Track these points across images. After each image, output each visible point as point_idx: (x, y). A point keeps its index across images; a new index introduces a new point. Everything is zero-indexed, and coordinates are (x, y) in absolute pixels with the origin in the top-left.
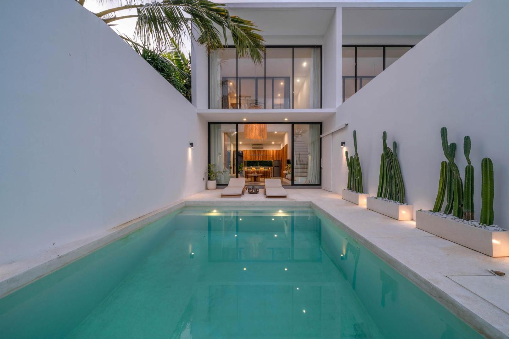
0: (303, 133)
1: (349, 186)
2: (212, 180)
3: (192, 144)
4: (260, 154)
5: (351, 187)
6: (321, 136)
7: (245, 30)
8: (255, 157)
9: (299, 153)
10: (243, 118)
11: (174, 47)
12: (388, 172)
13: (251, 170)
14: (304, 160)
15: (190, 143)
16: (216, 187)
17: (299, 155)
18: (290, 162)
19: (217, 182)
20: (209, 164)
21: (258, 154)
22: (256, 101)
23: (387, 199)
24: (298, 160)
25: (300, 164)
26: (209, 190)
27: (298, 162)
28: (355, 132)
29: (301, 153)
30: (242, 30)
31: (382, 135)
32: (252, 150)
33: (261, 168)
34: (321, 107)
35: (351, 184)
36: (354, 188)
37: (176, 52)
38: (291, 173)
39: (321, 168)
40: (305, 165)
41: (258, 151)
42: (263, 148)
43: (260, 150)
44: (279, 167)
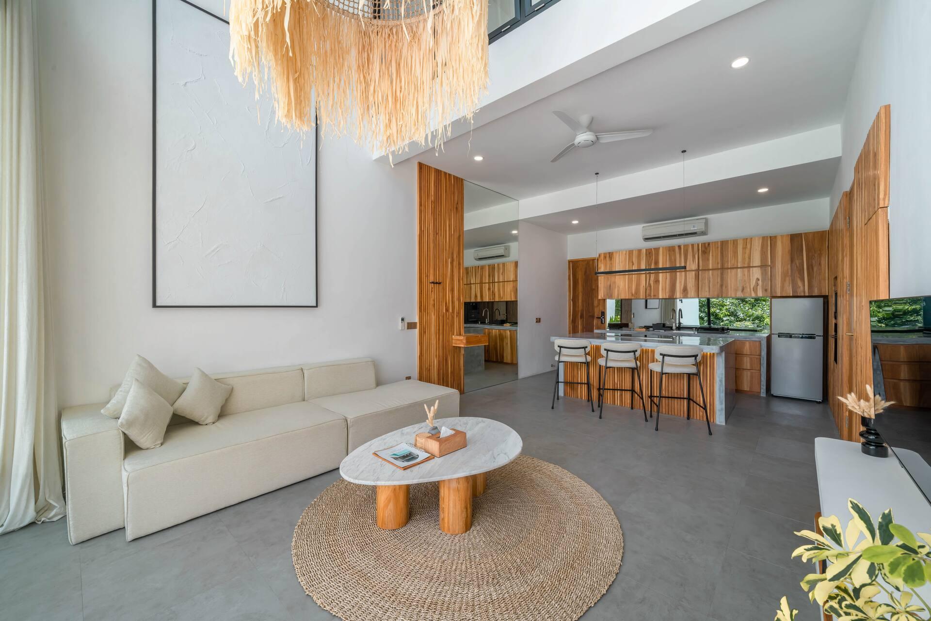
32: (640, 251)
41: (671, 249)
42: (704, 233)
43: (682, 247)
44: (819, 341)
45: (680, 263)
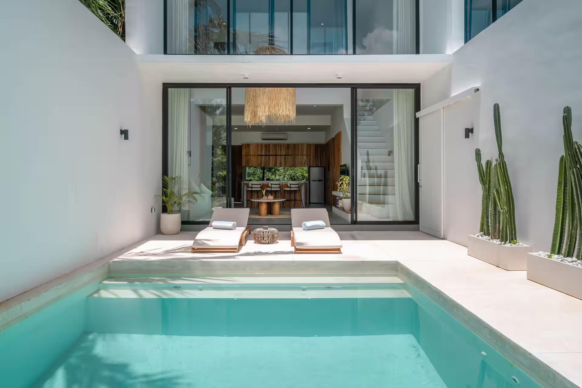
0: (375, 109)
1: (485, 227)
2: (172, 212)
3: (125, 134)
4: (278, 153)
5: (488, 230)
6: (418, 115)
8: (269, 159)
9: (368, 152)
12: (575, 197)
14: (378, 168)
15: (121, 131)
16: (180, 228)
17: (368, 155)
18: (348, 171)
19: (181, 216)
20: (166, 177)
21: (276, 153)
22: (272, 36)
23: (574, 259)
24: (365, 167)
25: (371, 176)
26: (163, 234)
27: (366, 171)
28: (496, 108)
29: (371, 151)
31: (561, 114)
32: (262, 145)
34: (417, 52)
35: (488, 222)
36: (497, 231)
38: (349, 195)
39: (417, 186)
40: (380, 177)
41: (275, 145)
42: (286, 139)
43: (279, 145)
44: (323, 181)
45: (279, 153)
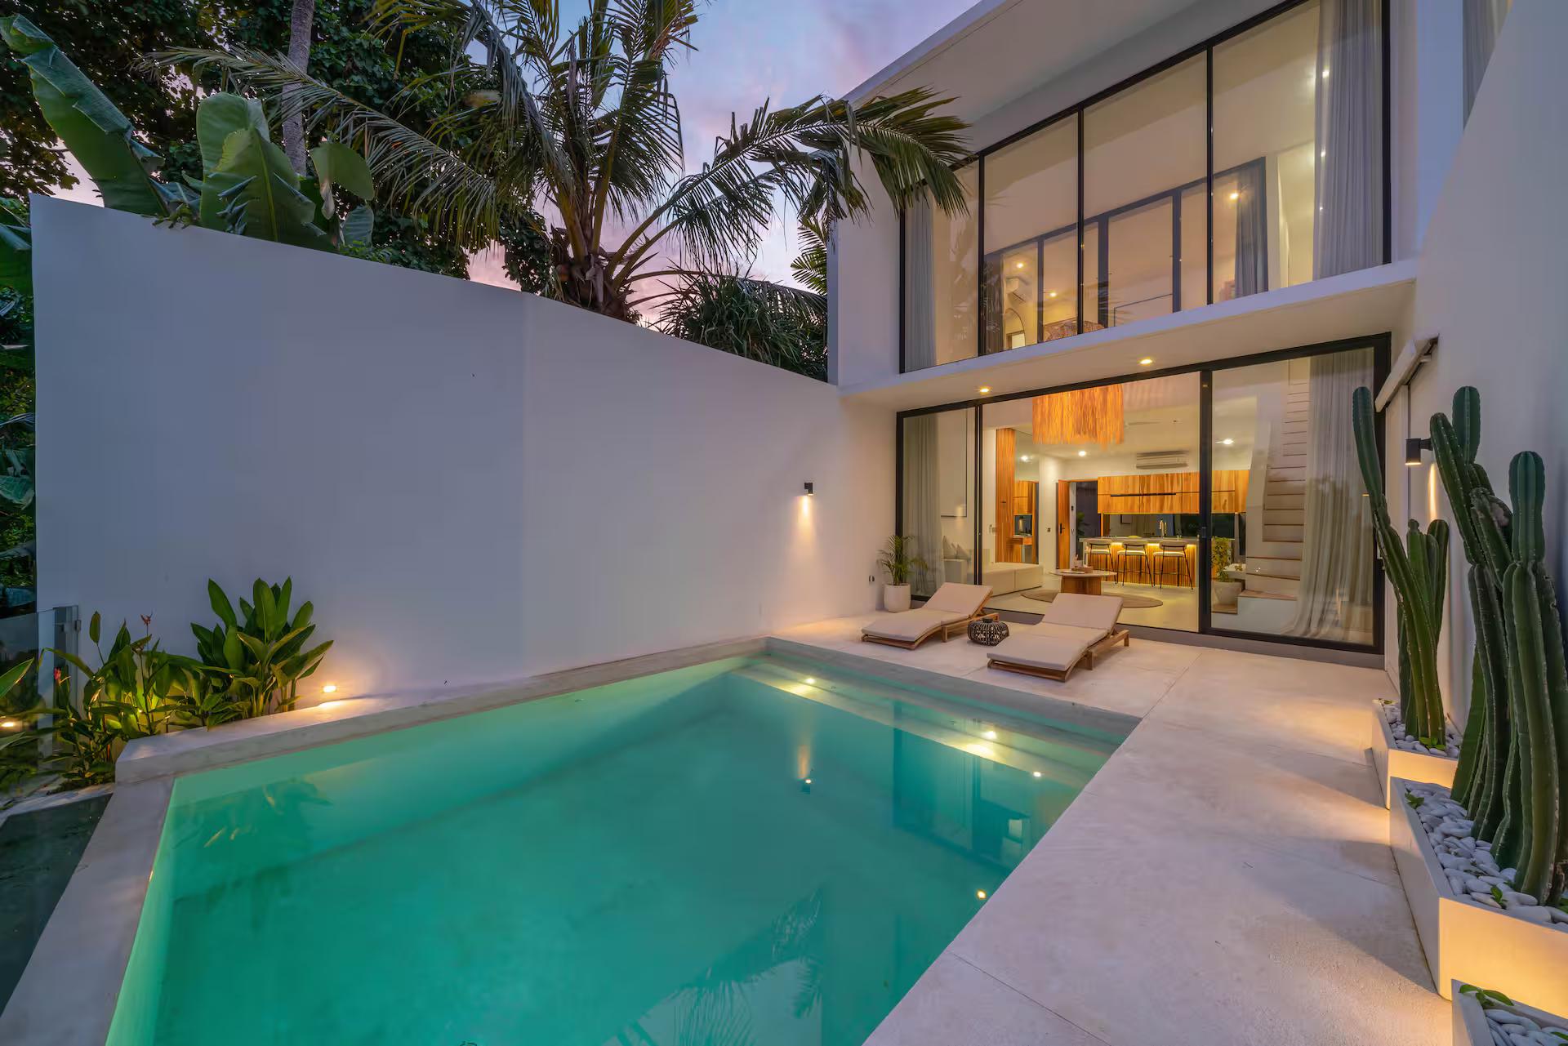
2: (903, 583)
3: (809, 487)
6: (1378, 404)
7: (903, 124)
10: (978, 387)
11: (810, 235)
13: (1107, 551)
15: (806, 484)
16: (908, 604)
19: (911, 589)
21: (1162, 486)
26: (888, 611)
30: (896, 128)
33: (1114, 544)
34: (1387, 259)
37: (818, 246)
39: (1377, 568)
41: (1160, 477)
42: (1186, 465)
